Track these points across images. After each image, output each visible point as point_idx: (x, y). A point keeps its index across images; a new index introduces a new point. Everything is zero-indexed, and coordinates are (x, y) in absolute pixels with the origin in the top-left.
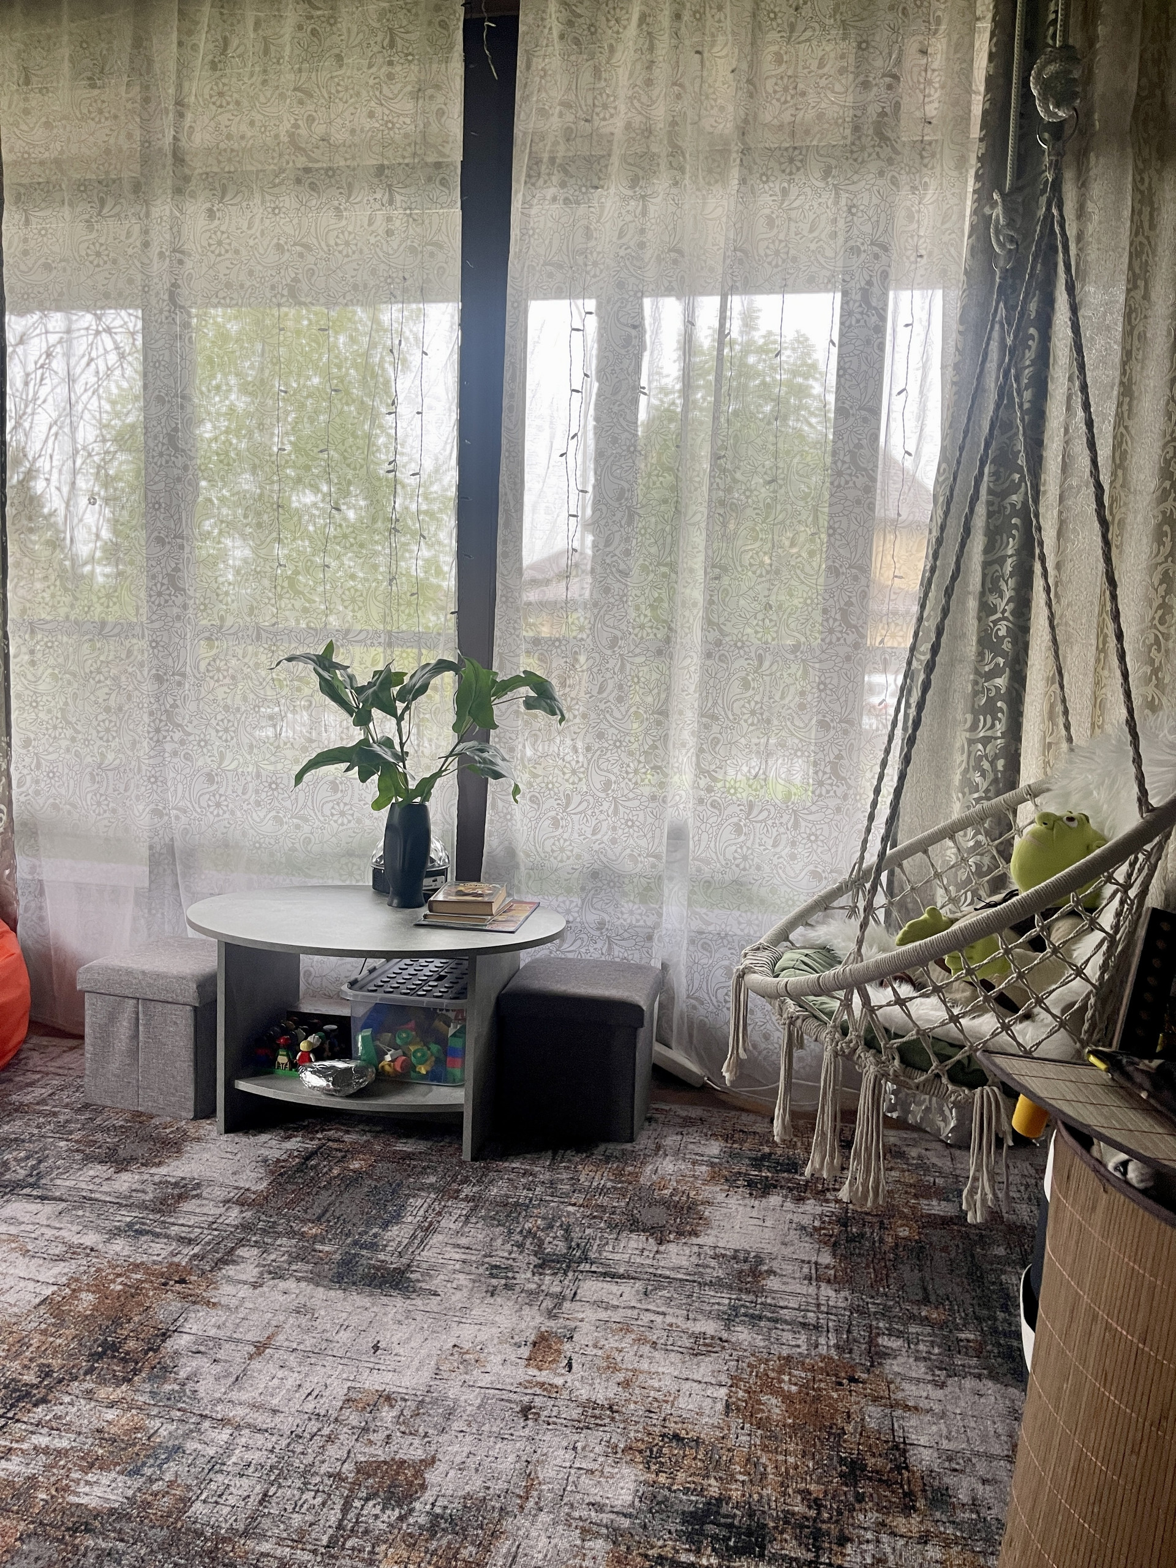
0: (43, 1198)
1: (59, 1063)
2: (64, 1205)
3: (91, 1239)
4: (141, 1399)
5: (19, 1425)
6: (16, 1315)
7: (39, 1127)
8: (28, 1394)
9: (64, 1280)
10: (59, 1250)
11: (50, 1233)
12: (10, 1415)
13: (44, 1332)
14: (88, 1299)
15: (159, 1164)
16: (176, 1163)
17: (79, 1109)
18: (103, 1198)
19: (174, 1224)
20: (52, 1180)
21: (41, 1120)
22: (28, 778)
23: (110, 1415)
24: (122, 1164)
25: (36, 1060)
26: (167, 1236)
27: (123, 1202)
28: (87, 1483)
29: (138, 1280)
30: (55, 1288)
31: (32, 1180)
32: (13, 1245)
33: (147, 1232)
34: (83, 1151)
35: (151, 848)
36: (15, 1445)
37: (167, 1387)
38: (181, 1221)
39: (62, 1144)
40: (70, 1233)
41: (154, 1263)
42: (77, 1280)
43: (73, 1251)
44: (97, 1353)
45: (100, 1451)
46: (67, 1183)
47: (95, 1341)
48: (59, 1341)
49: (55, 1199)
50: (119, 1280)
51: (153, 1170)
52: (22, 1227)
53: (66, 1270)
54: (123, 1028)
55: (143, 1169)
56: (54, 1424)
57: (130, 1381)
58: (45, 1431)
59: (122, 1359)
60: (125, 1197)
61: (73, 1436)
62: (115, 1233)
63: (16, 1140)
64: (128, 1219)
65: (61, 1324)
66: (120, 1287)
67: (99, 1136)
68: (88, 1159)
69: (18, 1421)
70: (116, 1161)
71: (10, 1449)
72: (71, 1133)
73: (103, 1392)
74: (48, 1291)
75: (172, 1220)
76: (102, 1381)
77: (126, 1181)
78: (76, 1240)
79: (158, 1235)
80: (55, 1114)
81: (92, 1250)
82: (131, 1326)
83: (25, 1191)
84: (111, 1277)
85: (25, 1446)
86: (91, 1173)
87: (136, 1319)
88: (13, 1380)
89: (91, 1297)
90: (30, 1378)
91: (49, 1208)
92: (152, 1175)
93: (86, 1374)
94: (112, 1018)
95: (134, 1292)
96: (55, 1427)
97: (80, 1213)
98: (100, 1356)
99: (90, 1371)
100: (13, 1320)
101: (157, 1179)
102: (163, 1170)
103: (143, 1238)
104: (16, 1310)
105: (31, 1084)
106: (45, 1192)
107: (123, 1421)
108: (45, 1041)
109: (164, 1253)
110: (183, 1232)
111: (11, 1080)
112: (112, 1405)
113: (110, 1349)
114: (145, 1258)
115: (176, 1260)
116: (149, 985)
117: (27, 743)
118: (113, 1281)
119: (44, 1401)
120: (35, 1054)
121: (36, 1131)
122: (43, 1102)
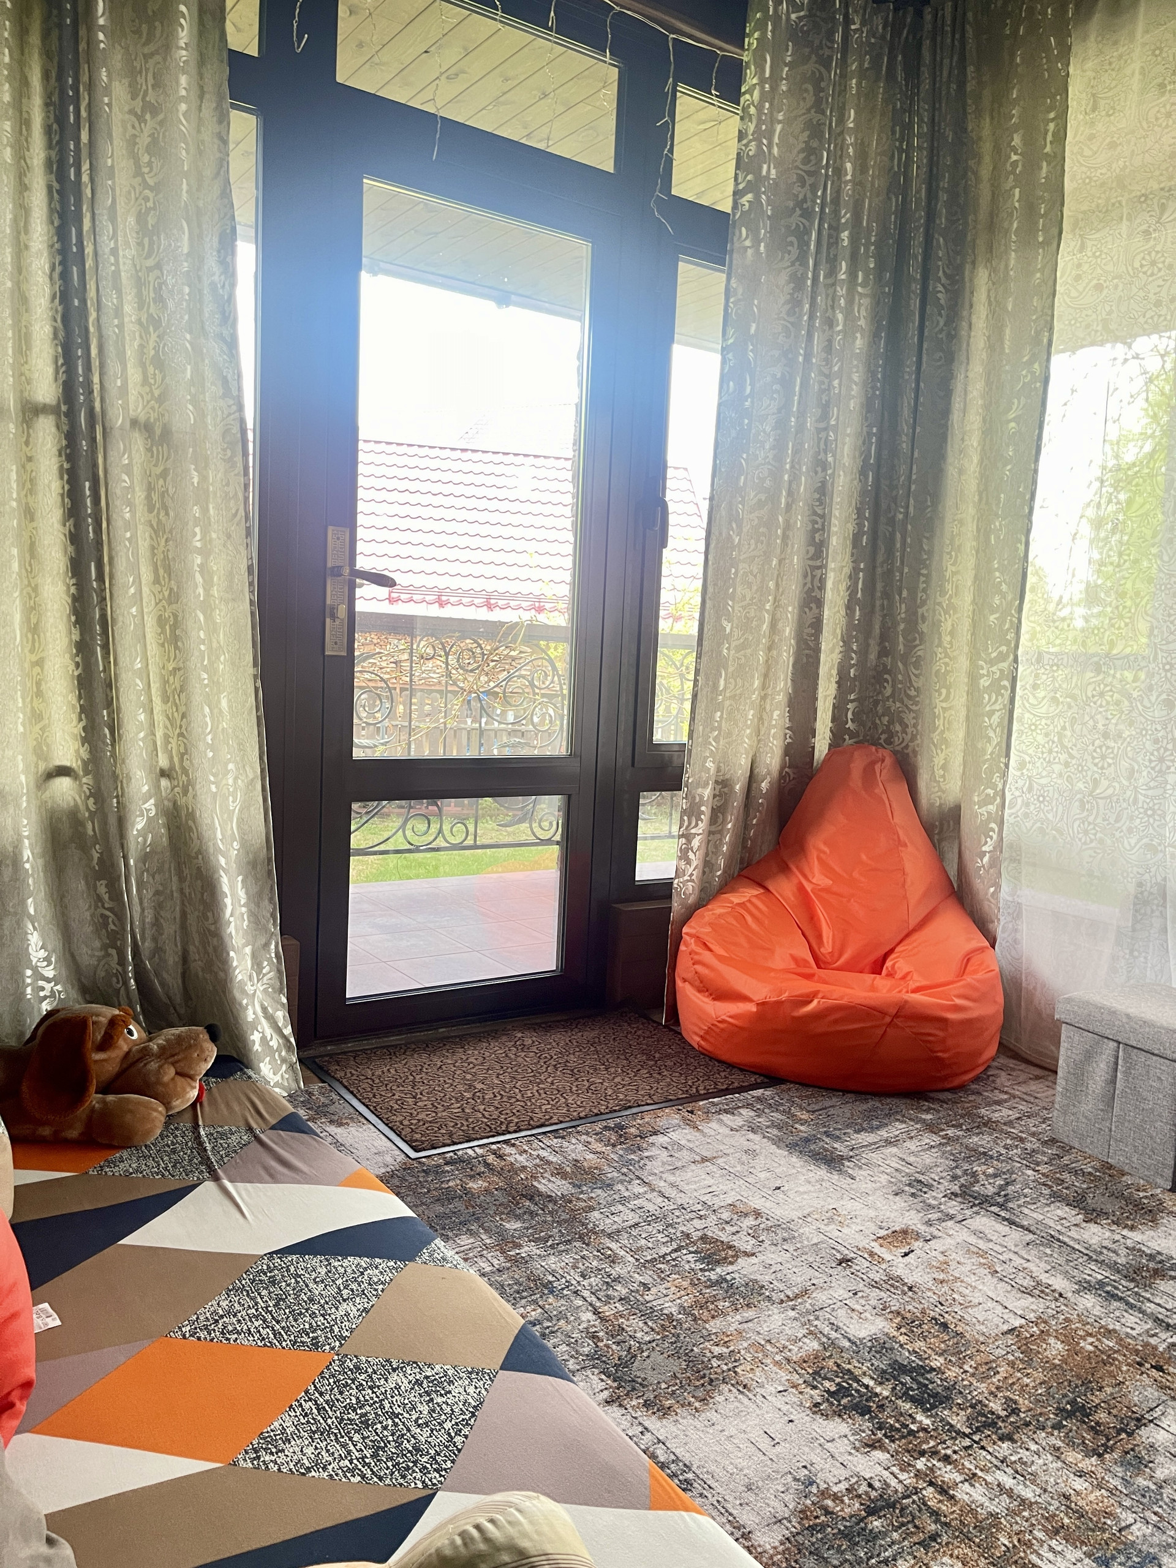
0: (1012, 1223)
1: (1023, 1088)
2: (1031, 1237)
3: (1059, 1283)
4: (1115, 1482)
5: (984, 1453)
6: (983, 1334)
7: (1006, 1147)
8: (994, 1424)
9: (1032, 1316)
10: (1028, 1282)
11: (1017, 1261)
12: (976, 1438)
13: (1012, 1364)
14: (1055, 1348)
15: (1132, 1228)
16: (1151, 1233)
17: (1046, 1142)
18: (1071, 1243)
19: (1149, 1300)
20: (1019, 1206)
21: (1009, 1141)
22: (1019, 800)
23: (1079, 1484)
24: (1093, 1215)
25: (1003, 1079)
26: (1143, 1312)
27: (1093, 1256)
28: (1051, 1549)
29: (1111, 1348)
30: (1023, 1321)
31: (1000, 1200)
32: (982, 1261)
33: (1121, 1299)
34: (1050, 1187)
35: (1140, 885)
36: (980, 1473)
37: (1141, 1482)
38: (1157, 1300)
39: (1030, 1172)
40: (1038, 1268)
41: (1128, 1335)
42: (1045, 1322)
43: (1039, 1290)
44: (1064, 1410)
45: (1066, 1521)
46: (1035, 1215)
47: (1065, 1396)
48: (1026, 1380)
49: (1022, 1227)
50: (1090, 1340)
51: (1125, 1232)
52: (991, 1245)
53: (1034, 1307)
54: (1100, 1068)
55: (1114, 1227)
56: (1018, 1467)
57: (1100, 1455)
58: (1009, 1470)
59: (1092, 1428)
60: (1095, 1251)
61: (1038, 1491)
62: (1085, 1287)
63: (985, 1154)
64: (1100, 1277)
65: (1029, 1363)
66: (1091, 1348)
67: (1066, 1176)
68: (1056, 1197)
69: (983, 1448)
70: (1083, 1208)
71: (974, 1475)
72: (1038, 1164)
73: (1073, 1456)
74: (1018, 1322)
75: (1148, 1295)
76: (1071, 1444)
77: (1096, 1234)
78: (1044, 1278)
79: (1132, 1306)
80: (1022, 1140)
81: (1061, 1295)
82: (1102, 1396)
83: (993, 1209)
84: (1081, 1333)
85: (989, 1479)
86: (1059, 1212)
87: (1109, 1390)
88: (980, 1402)
89: (1060, 1346)
90: (996, 1406)
91: (1016, 1235)
92: (1124, 1237)
93: (1053, 1427)
94: (1089, 1056)
95: (1104, 1359)
96: (1021, 1471)
97: (1048, 1251)
98: (1070, 1415)
99: (1058, 1426)
100: (982, 1339)
101: (1129, 1243)
102: (1136, 1236)
103: (1116, 1304)
104: (983, 1328)
105: (999, 1103)
106: (1013, 1218)
107: (1092, 1497)
108: (1012, 1063)
109: (1139, 1330)
110: (1162, 1313)
111: (979, 1093)
112: (1081, 1474)
113: (1080, 1412)
114: (1118, 1327)
115: (1153, 1341)
116: (1134, 1031)
117: (1022, 765)
118: (1083, 1338)
119: (1009, 1438)
120: (1003, 1074)
121: (1003, 1151)
122: (1010, 1123)
